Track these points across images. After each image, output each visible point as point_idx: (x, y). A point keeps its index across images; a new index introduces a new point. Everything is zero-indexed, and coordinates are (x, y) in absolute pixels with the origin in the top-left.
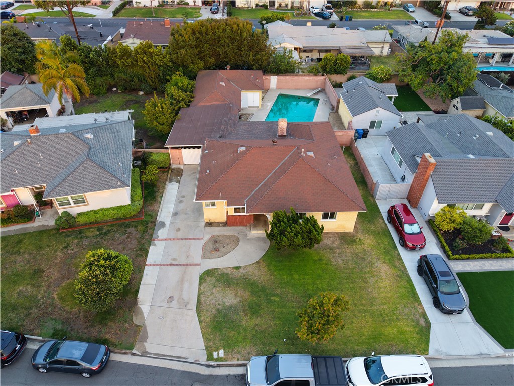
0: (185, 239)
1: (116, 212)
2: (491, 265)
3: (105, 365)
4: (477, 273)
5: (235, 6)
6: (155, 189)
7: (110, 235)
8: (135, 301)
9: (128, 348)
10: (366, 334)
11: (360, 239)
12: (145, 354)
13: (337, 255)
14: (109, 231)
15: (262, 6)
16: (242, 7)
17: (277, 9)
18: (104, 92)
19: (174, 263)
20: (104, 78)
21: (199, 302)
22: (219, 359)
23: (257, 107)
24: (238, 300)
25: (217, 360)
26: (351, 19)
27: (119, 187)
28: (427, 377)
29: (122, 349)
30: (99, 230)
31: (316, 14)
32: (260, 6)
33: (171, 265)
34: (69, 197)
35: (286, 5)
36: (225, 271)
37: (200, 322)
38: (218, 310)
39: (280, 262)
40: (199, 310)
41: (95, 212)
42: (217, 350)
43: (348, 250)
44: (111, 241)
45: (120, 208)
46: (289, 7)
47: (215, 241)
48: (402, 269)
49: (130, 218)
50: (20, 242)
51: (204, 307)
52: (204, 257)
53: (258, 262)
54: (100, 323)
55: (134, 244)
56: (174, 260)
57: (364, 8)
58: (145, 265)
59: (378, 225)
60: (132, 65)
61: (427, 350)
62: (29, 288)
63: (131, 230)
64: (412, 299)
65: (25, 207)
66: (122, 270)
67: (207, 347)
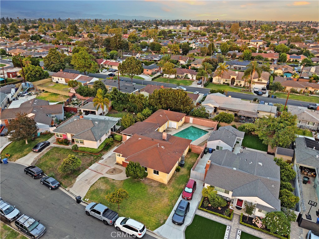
0: (105, 165)
1: (91, 150)
2: (216, 218)
3: (56, 188)
4: (205, 218)
5: (212, 82)
6: (110, 147)
7: (85, 157)
8: (76, 177)
9: (65, 187)
10: (137, 215)
11: (167, 188)
12: (68, 191)
13: (152, 189)
14: (86, 155)
15: (227, 84)
16: (216, 83)
17: (235, 86)
18: (122, 110)
19: (96, 171)
20: (123, 105)
21: (94, 184)
22: (86, 201)
23: (176, 129)
24: (105, 188)
25: (85, 201)
26: (275, 97)
27: (94, 141)
28: (138, 230)
29: (64, 187)
30: (83, 154)
31: (255, 92)
32: (225, 84)
33: (95, 171)
34: (79, 140)
35: (241, 85)
36: (109, 179)
37: (89, 189)
38: (97, 189)
39: (129, 183)
40: (91, 186)
41: (85, 148)
42: (87, 198)
43: (159, 189)
44: (84, 158)
45: (93, 149)
46: (242, 86)
47: (114, 169)
48: (174, 204)
49: (95, 153)
50: (61, 150)
51: (94, 186)
52: (107, 173)
53: (122, 181)
54: (64, 178)
55: (89, 161)
56: (97, 170)
57: (291, 92)
58: (88, 168)
59: (181, 186)
60: (134, 102)
61: (154, 230)
62: (54, 163)
63: (92, 157)
64: (166, 214)
65: (68, 140)
66: (75, 163)
67: (85, 196)
